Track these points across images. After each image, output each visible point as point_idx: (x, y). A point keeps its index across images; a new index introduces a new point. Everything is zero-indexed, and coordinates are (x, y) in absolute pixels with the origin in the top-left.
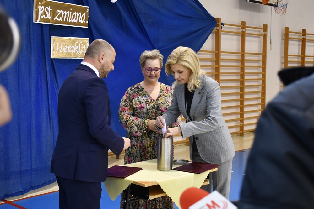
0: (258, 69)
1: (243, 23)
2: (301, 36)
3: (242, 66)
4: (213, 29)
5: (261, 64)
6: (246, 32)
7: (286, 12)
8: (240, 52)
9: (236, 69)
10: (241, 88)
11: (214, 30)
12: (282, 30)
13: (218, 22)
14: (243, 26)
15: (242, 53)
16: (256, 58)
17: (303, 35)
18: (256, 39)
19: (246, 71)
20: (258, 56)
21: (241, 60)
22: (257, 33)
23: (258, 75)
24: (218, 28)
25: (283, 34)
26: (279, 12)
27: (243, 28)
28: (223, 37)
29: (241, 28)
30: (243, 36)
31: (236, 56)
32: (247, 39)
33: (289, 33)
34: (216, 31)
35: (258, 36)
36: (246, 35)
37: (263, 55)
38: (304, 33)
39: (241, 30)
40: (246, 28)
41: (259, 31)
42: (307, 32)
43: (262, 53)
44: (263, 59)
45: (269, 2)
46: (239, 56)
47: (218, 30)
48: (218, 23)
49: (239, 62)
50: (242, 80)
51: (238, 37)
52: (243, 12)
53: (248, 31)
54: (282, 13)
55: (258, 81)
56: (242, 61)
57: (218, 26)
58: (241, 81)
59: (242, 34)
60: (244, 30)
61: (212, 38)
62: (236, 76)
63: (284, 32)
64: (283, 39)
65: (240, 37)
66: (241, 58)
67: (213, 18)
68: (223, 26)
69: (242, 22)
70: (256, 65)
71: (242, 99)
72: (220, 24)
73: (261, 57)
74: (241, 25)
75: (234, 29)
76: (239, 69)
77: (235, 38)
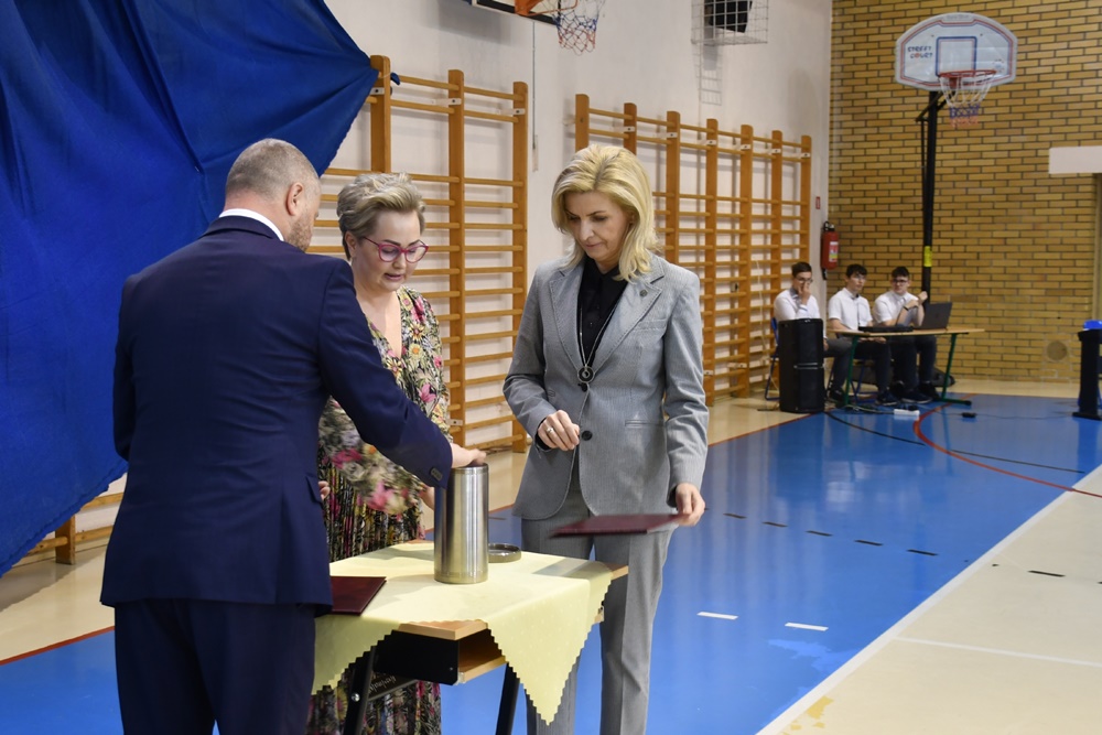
0: (499, 235)
1: (456, 77)
2: (619, 124)
3: (456, 225)
4: (368, 94)
5: (508, 216)
6: (467, 107)
7: (593, 42)
8: (447, 174)
9: (433, 235)
10: (451, 299)
11: (370, 100)
12: (567, 103)
13: (382, 71)
14: (456, 88)
15: (455, 179)
16: (492, 198)
17: (628, 123)
18: (491, 132)
19: (469, 241)
20: (498, 192)
21: (453, 203)
22: (493, 111)
23: (499, 256)
24: (382, 91)
25: (569, 116)
26: (572, 41)
27: (455, 94)
28: (397, 123)
29: (446, 92)
30: (455, 119)
31: (433, 188)
32: (468, 130)
33: (591, 116)
34: (374, 100)
35: (496, 120)
36: (466, 117)
37: (515, 188)
38: (629, 117)
39: (450, 102)
40: (466, 95)
41: (500, 106)
42: (640, 114)
43: (511, 179)
44: (515, 201)
45: (537, 9)
46: (442, 188)
48: (380, 75)
49: (442, 211)
50: (457, 271)
51: (439, 122)
52: (453, 37)
53: (471, 103)
54: (582, 47)
55: (499, 277)
56: (456, 207)
57: (382, 86)
58: (451, 276)
59: (450, 115)
60: (458, 101)
61: (361, 127)
62: (435, 257)
63: (574, 112)
64: (569, 135)
65: (447, 124)
66: (451, 198)
67: (363, 55)
68: (398, 83)
69: (450, 72)
70: (492, 219)
71: (457, 339)
72: (387, 76)
73: (508, 195)
74: (446, 81)
75: (425, 96)
76: (443, 234)
77: (428, 125)
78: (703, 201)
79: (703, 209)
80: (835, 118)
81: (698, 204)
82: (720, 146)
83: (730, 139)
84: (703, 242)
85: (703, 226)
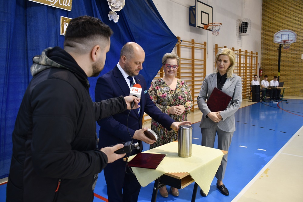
0: (201, 70)
1: (193, 41)
3: (193, 68)
5: (203, 66)
6: (195, 46)
7: (219, 34)
8: (191, 58)
9: (189, 70)
10: (192, 81)
11: (176, 45)
12: (214, 46)
13: (179, 39)
14: (193, 43)
15: (193, 59)
16: (200, 63)
18: (200, 51)
19: (195, 71)
20: (201, 62)
22: (200, 47)
23: (201, 74)
24: (179, 43)
25: (214, 48)
26: (215, 34)
27: (193, 44)
28: (182, 50)
29: (191, 43)
30: (193, 49)
31: (189, 61)
32: (195, 50)
33: (218, 48)
34: (177, 45)
35: (201, 49)
36: (195, 48)
37: (204, 61)
39: (192, 45)
40: (195, 44)
41: (201, 46)
43: (203, 59)
44: (204, 63)
45: (208, 28)
46: (190, 61)
47: (179, 44)
49: (190, 65)
50: (193, 76)
52: (192, 33)
53: (196, 45)
54: (216, 35)
55: (201, 78)
56: (193, 65)
59: (192, 48)
60: (193, 45)
61: (175, 50)
62: (189, 74)
63: (215, 47)
64: (214, 52)
65: (191, 49)
66: (192, 63)
67: (175, 36)
68: (182, 42)
69: (192, 40)
70: (200, 67)
71: (193, 89)
72: (180, 40)
73: (203, 62)
74: (191, 41)
75: (187, 44)
76: (190, 70)
77: (188, 50)
78: (238, 64)
79: (238, 65)
80: (262, 49)
81: (237, 64)
82: (242, 54)
83: (243, 52)
84: (238, 71)
85: (238, 68)
